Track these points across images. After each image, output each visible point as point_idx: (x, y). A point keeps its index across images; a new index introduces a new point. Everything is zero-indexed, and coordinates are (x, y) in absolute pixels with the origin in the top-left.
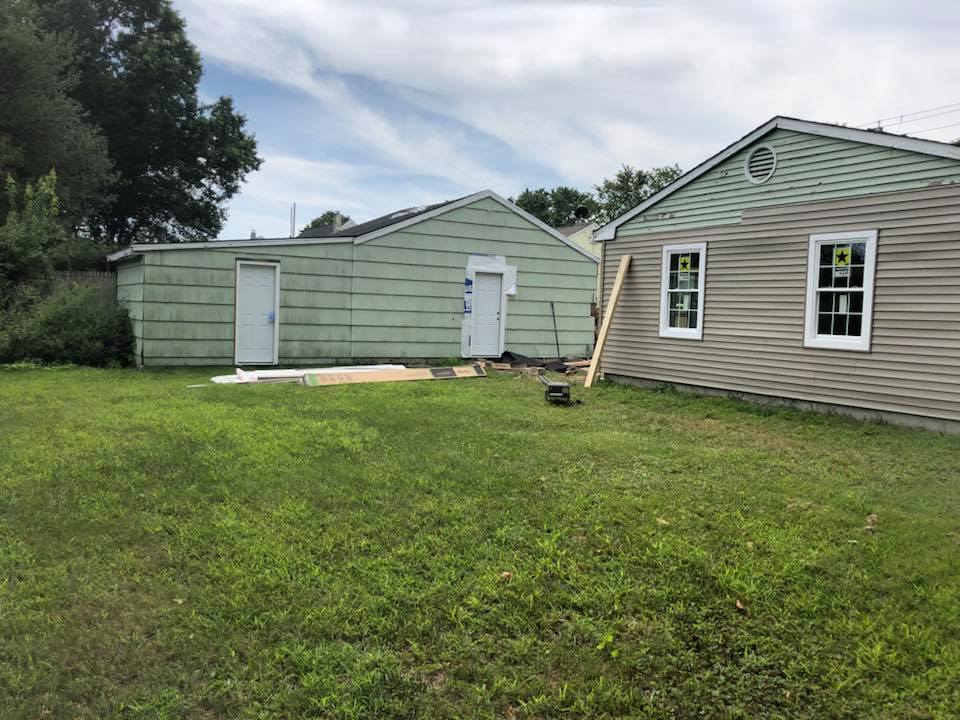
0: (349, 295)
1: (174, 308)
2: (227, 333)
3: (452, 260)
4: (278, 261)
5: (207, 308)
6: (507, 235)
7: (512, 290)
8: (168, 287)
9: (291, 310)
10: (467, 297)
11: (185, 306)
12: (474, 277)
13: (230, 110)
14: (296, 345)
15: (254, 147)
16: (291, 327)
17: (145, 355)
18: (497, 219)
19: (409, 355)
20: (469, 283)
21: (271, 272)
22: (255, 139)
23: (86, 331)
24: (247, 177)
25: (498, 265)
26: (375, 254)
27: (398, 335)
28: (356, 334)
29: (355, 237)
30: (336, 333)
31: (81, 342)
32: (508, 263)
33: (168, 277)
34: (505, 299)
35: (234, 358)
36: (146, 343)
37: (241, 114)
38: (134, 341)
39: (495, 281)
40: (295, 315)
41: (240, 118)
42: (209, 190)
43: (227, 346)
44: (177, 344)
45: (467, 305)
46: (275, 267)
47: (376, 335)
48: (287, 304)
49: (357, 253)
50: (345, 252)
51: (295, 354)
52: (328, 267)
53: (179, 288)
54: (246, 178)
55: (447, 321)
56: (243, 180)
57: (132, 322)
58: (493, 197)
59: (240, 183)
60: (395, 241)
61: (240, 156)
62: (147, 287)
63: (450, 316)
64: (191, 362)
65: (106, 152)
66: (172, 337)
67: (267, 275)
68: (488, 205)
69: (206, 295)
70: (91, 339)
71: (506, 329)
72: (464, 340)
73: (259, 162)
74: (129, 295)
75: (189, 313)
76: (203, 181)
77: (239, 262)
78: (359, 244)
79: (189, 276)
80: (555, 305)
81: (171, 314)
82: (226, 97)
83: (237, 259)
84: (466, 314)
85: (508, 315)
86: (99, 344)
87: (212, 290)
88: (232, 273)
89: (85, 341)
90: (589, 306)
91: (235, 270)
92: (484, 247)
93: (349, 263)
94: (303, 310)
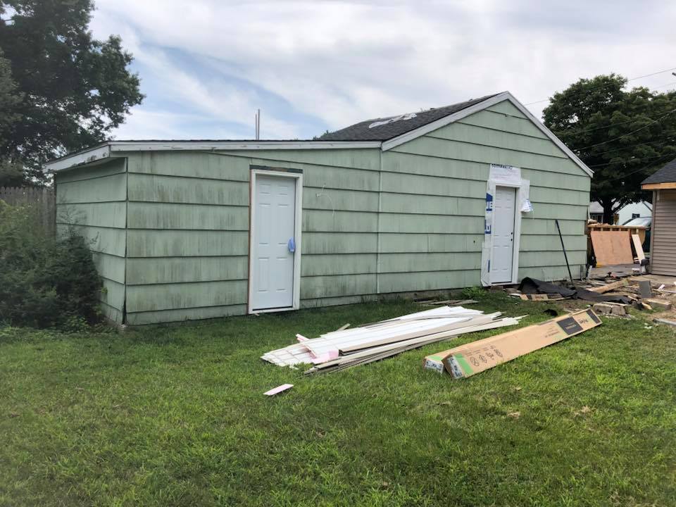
0: (375, 215)
1: (170, 237)
2: (238, 269)
3: (475, 172)
4: (300, 171)
5: (214, 236)
6: (522, 144)
7: (526, 207)
8: (161, 206)
9: (313, 235)
10: (488, 215)
11: (184, 234)
12: (495, 191)
13: (118, 48)
14: (319, 281)
15: (138, 84)
16: (315, 258)
17: (128, 310)
18: (515, 125)
19: (433, 288)
20: (489, 198)
21: (291, 185)
22: (139, 78)
23: (31, 274)
24: (131, 109)
25: (513, 178)
26: (404, 163)
27: (423, 263)
28: (382, 265)
29: (383, 141)
30: (362, 264)
31: (22, 291)
32: (523, 176)
33: (161, 192)
34: (519, 216)
35: (247, 304)
36: (130, 292)
37: (128, 53)
38: (102, 284)
39: (510, 196)
40: (319, 242)
41: (126, 56)
42: (98, 119)
43: (239, 287)
44: (174, 290)
45: (487, 224)
46: (295, 180)
47: (402, 264)
48: (311, 229)
49: (385, 162)
50: (372, 161)
51: (319, 293)
52: (353, 180)
53: (175, 207)
54: (130, 111)
55: (469, 244)
56: (127, 112)
57: (94, 257)
58: (511, 100)
59: (125, 115)
60: (424, 147)
61: (129, 89)
62: (133, 207)
63: (471, 239)
64: (192, 315)
65: (10, 72)
66: (167, 280)
67: (286, 189)
68: (506, 109)
69: (213, 218)
70: (37, 285)
71: (520, 252)
72: (484, 266)
73: (142, 97)
74: (85, 218)
75: (190, 244)
76: (93, 112)
77: (255, 172)
78: (387, 151)
79: (189, 191)
80: (559, 222)
81: (166, 246)
82: (115, 36)
83: (252, 167)
84: (486, 235)
85: (521, 235)
86: (52, 293)
87: (219, 210)
88: (246, 186)
89: (31, 290)
90: (584, 223)
91: (249, 182)
92: (503, 157)
93: (376, 174)
94: (327, 235)
